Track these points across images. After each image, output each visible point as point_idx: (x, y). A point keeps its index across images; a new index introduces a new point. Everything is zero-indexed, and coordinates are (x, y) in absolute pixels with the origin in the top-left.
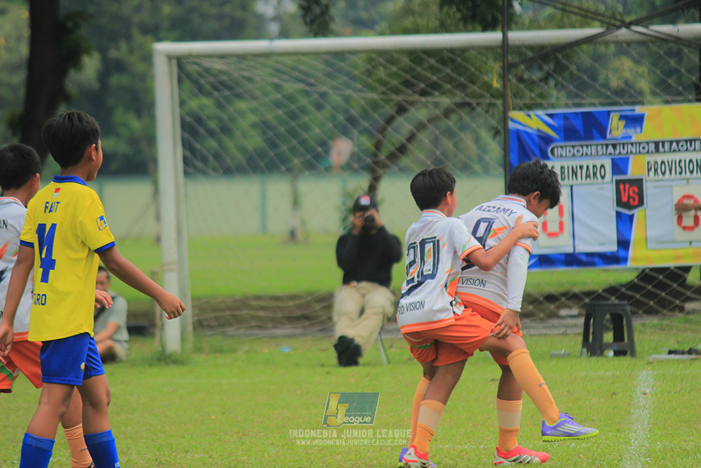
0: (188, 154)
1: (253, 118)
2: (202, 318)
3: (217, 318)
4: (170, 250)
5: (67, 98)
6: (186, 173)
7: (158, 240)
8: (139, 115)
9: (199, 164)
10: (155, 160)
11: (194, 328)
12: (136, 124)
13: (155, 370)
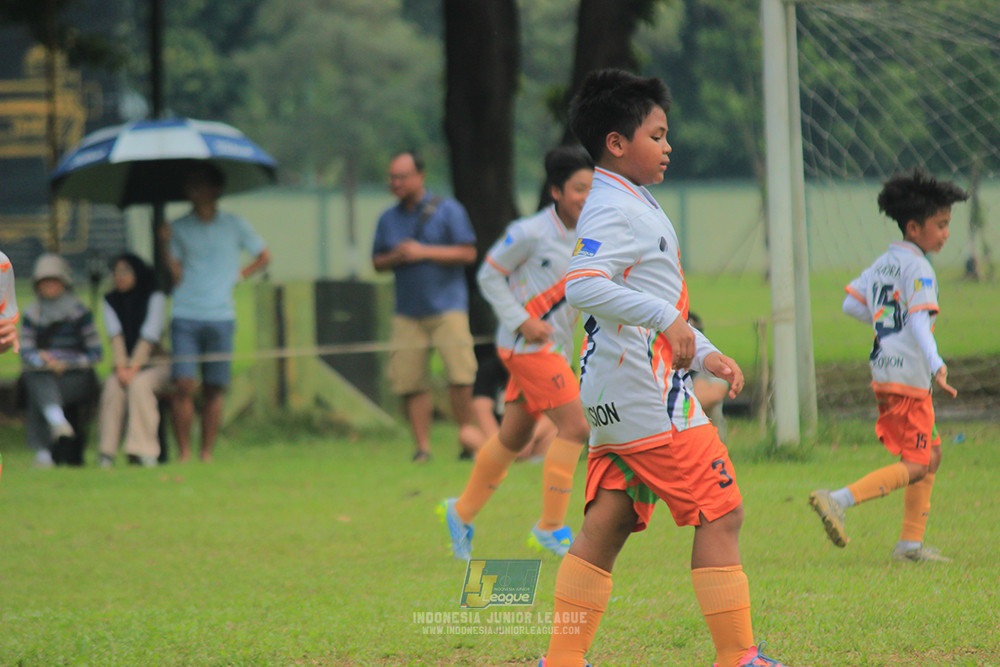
0: (811, 147)
1: (911, 94)
2: (830, 392)
3: (855, 394)
4: (784, 292)
5: (634, 66)
6: (808, 176)
7: (767, 276)
8: (740, 89)
9: (828, 162)
10: (762, 156)
11: (820, 408)
12: (736, 103)
13: (762, 468)
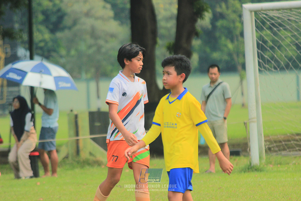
0: (261, 61)
2: (271, 146)
3: (278, 146)
4: (253, 112)
5: (197, 34)
7: (243, 105)
9: (267, 66)
11: (266, 151)
12: (230, 46)
13: (247, 174)
